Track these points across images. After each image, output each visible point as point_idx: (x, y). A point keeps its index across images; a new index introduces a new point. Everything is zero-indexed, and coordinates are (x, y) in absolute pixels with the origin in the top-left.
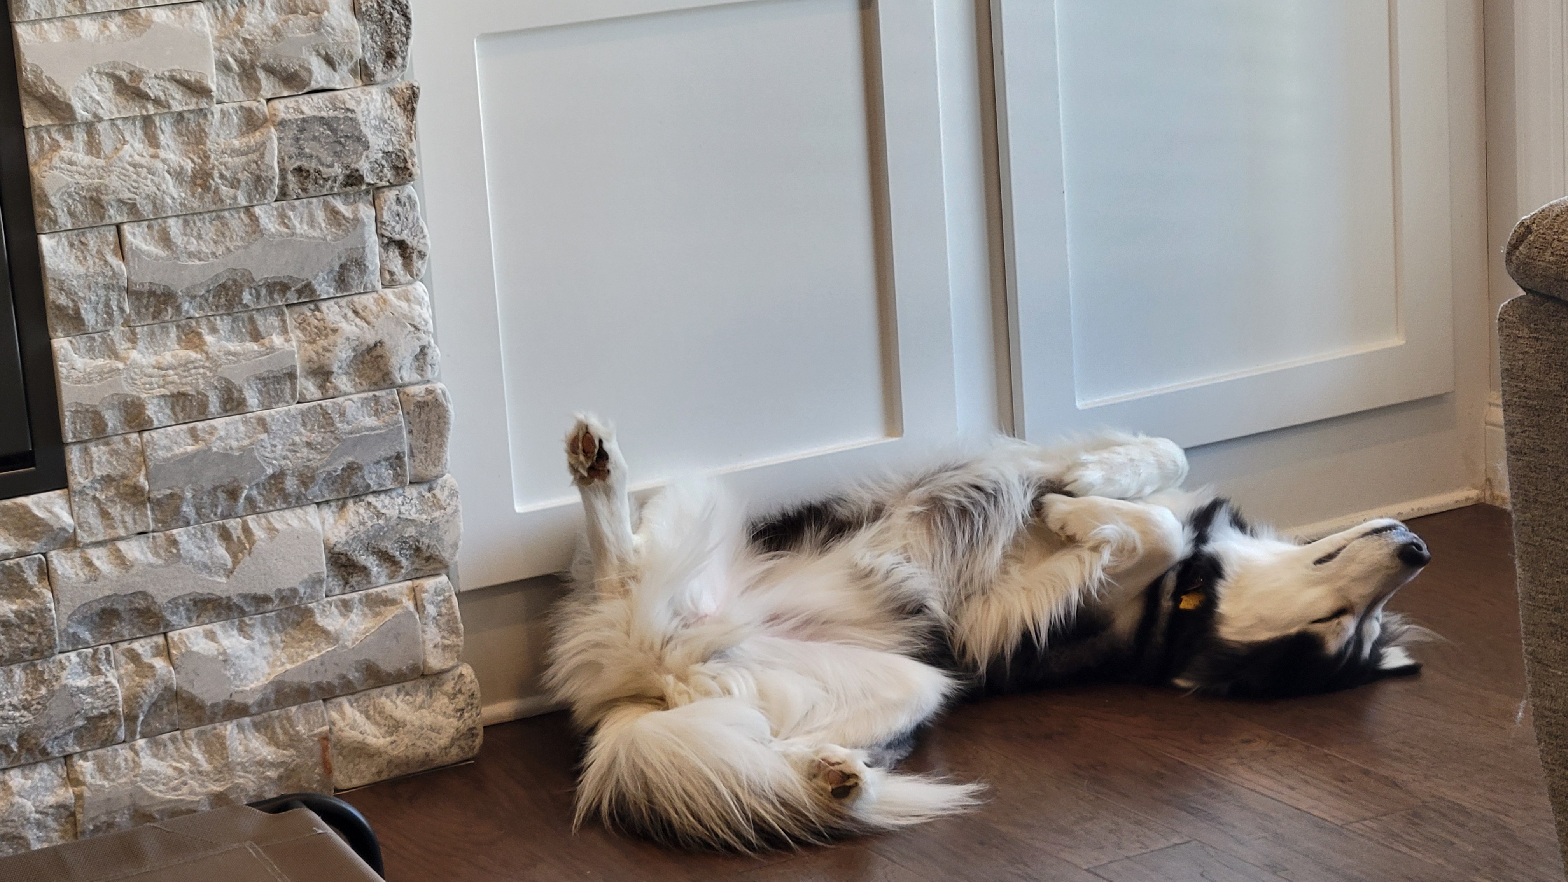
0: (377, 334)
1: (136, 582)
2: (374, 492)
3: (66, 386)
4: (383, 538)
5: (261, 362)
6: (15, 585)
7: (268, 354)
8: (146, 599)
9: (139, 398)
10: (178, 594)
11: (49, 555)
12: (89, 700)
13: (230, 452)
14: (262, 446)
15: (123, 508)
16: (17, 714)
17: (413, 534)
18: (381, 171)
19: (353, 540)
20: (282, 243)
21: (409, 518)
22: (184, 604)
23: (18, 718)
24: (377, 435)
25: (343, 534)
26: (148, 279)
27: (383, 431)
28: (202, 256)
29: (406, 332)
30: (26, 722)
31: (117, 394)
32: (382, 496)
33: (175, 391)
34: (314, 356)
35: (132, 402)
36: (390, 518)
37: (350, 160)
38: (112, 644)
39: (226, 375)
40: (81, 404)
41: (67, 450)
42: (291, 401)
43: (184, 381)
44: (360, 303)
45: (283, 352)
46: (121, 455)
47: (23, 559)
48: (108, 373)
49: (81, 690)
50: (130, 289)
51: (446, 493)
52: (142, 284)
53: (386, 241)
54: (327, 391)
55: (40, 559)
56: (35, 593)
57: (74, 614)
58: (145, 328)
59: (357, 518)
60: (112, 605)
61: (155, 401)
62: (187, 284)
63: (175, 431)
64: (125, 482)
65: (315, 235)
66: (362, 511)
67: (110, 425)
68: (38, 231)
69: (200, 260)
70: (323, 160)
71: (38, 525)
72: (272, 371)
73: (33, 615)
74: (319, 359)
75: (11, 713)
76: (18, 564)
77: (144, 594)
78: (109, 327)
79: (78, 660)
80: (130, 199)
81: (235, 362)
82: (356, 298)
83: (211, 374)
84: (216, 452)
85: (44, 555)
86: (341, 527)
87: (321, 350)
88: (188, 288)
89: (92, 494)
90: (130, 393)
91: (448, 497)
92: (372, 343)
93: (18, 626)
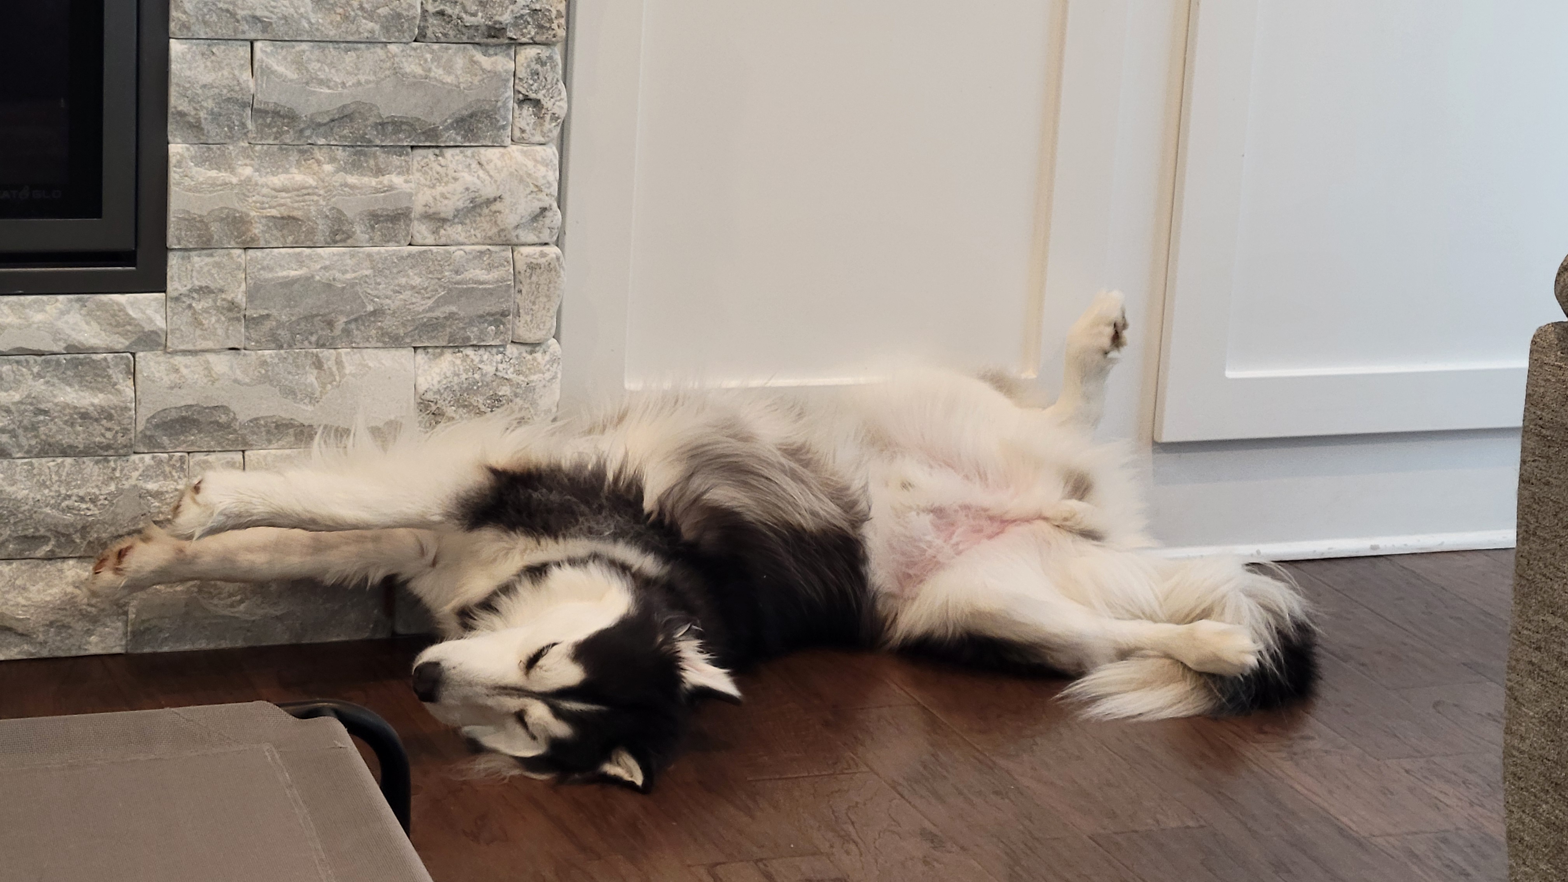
0: (498, 189)
1: (219, 397)
2: (473, 346)
3: (176, 191)
4: (476, 392)
5: (376, 200)
6: (100, 379)
7: (385, 192)
8: (228, 415)
9: (248, 215)
10: (261, 415)
11: (137, 356)
12: (157, 504)
13: (332, 283)
14: (366, 282)
15: (218, 321)
16: (84, 506)
17: (508, 393)
18: (526, 28)
19: (445, 389)
20: (415, 84)
21: (506, 377)
22: (266, 426)
23: (83, 510)
24: (485, 289)
25: (435, 382)
26: (274, 99)
27: (491, 286)
28: (332, 84)
29: (528, 191)
30: (91, 515)
31: (226, 208)
32: (482, 351)
33: (285, 214)
34: (431, 200)
35: (240, 217)
36: (486, 375)
37: (495, 12)
38: (189, 453)
39: (339, 206)
40: (188, 212)
41: (171, 255)
42: (403, 242)
43: (296, 205)
44: (485, 156)
45: (400, 193)
46: (223, 268)
47: (111, 355)
48: (221, 185)
49: (149, 493)
50: (255, 106)
51: (547, 357)
52: (267, 103)
53: (521, 96)
54: (440, 238)
55: (128, 358)
56: (118, 390)
57: (153, 417)
58: (265, 147)
59: (452, 369)
60: (193, 414)
61: (264, 221)
62: (312, 110)
63: (280, 253)
64: (224, 296)
65: (449, 80)
66: (458, 362)
67: (216, 237)
68: (171, 35)
69: (329, 87)
70: (468, 8)
71: (130, 324)
72: (387, 210)
73: (113, 411)
74: (435, 204)
75: (76, 504)
76: (105, 359)
77: (225, 409)
78: (228, 141)
79: (152, 463)
80: (267, 17)
81: (350, 195)
82: (482, 150)
83: (324, 203)
84: (319, 281)
85: (133, 355)
86: (434, 375)
87: (438, 197)
88: (312, 115)
89: (188, 302)
90: (240, 209)
91: (548, 362)
92: (491, 196)
93: (96, 420)
